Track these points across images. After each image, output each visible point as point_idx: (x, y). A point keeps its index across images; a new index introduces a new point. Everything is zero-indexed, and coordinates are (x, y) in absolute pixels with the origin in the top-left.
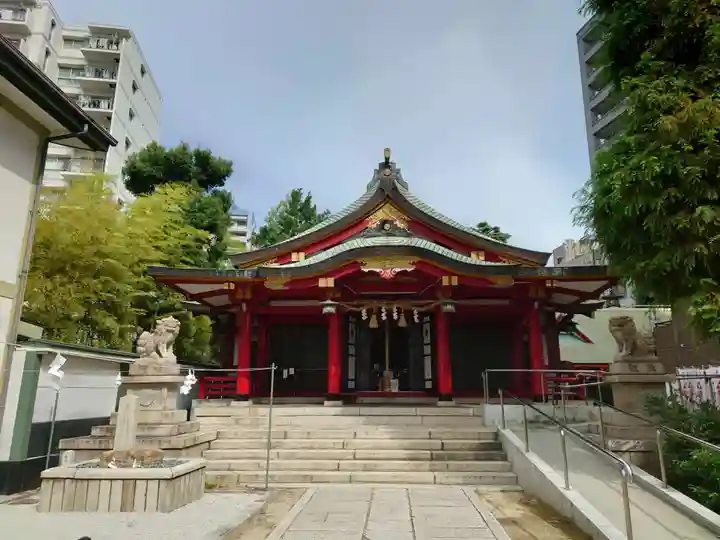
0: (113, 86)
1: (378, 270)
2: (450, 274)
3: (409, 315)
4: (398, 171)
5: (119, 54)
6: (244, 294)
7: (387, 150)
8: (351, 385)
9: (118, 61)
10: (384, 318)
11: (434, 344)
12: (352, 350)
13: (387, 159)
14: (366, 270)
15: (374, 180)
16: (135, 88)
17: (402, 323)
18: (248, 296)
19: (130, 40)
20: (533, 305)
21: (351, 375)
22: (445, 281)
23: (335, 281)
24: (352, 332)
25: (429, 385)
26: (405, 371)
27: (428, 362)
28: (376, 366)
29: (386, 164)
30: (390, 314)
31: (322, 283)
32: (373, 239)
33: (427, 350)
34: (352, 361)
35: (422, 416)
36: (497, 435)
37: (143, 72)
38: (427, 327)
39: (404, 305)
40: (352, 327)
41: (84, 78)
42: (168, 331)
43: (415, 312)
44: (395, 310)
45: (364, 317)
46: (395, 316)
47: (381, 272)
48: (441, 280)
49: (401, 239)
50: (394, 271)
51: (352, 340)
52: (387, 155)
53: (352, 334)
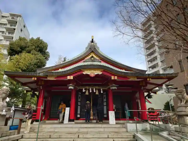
0: (15, 29)
1: (89, 74)
2: (114, 75)
3: (99, 91)
4: (96, 44)
5: (17, 21)
6: (41, 83)
8: (79, 116)
9: (17, 23)
10: (91, 91)
11: (107, 102)
12: (79, 104)
13: (93, 39)
14: (85, 74)
15: (88, 46)
16: (21, 30)
17: (97, 93)
18: (43, 83)
21: (79, 112)
22: (113, 78)
23: (73, 77)
24: (80, 97)
25: (105, 116)
27: (105, 108)
29: (92, 41)
30: (93, 90)
31: (69, 78)
32: (87, 63)
33: (105, 104)
34: (79, 107)
35: (104, 128)
36: (134, 136)
38: (105, 96)
39: (97, 88)
40: (79, 96)
41: (6, 27)
42: (4, 93)
43: (101, 90)
45: (84, 91)
46: (95, 91)
47: (90, 74)
48: (111, 77)
49: (97, 63)
50: (95, 74)
51: (79, 100)
52: (93, 38)
53: (80, 98)
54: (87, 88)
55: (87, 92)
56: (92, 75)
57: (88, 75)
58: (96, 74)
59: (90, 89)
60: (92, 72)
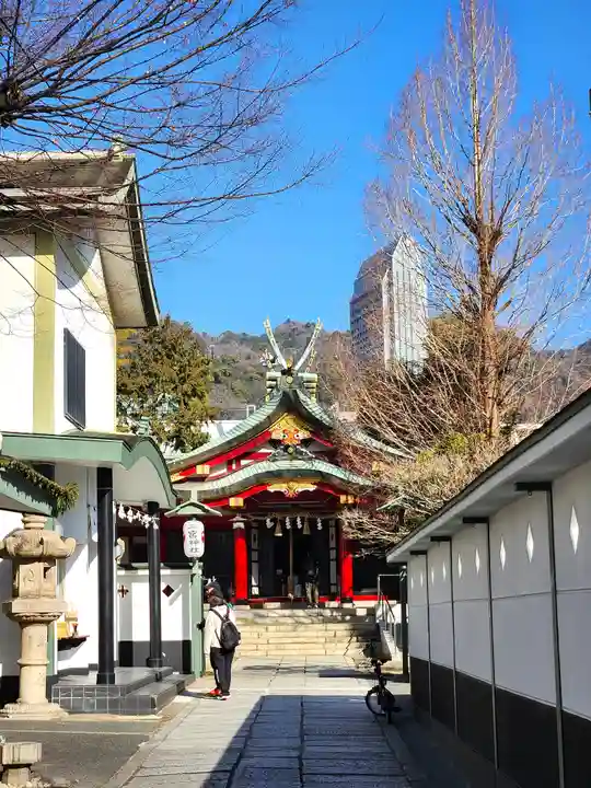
54: (279, 517)
55: (278, 528)
56: (290, 494)
57: (279, 494)
58: (300, 490)
59: (287, 520)
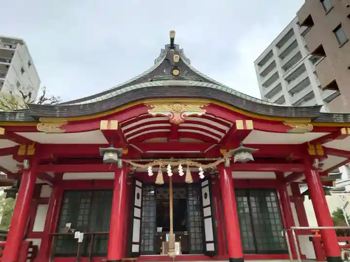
0: (8, 67)
1: (166, 114)
5: (14, 51)
6: (27, 151)
7: (172, 32)
8: (135, 249)
9: (13, 54)
10: (170, 174)
12: (137, 213)
13: (172, 40)
14: (154, 114)
15: (161, 56)
16: (23, 71)
17: (189, 179)
18: (31, 152)
19: (23, 46)
20: (312, 162)
21: (136, 238)
22: (239, 124)
23: (119, 124)
24: (138, 194)
25: (210, 247)
26: (186, 233)
27: (208, 224)
28: (160, 229)
29: (172, 46)
33: (207, 212)
34: (136, 224)
37: (29, 64)
38: (206, 190)
39: (188, 162)
40: (138, 190)
43: (201, 169)
44: (180, 168)
45: (150, 174)
47: (170, 116)
48: (235, 124)
49: (191, 82)
50: (184, 116)
51: (138, 202)
52: (172, 37)
53: (138, 198)
60: (175, 108)
